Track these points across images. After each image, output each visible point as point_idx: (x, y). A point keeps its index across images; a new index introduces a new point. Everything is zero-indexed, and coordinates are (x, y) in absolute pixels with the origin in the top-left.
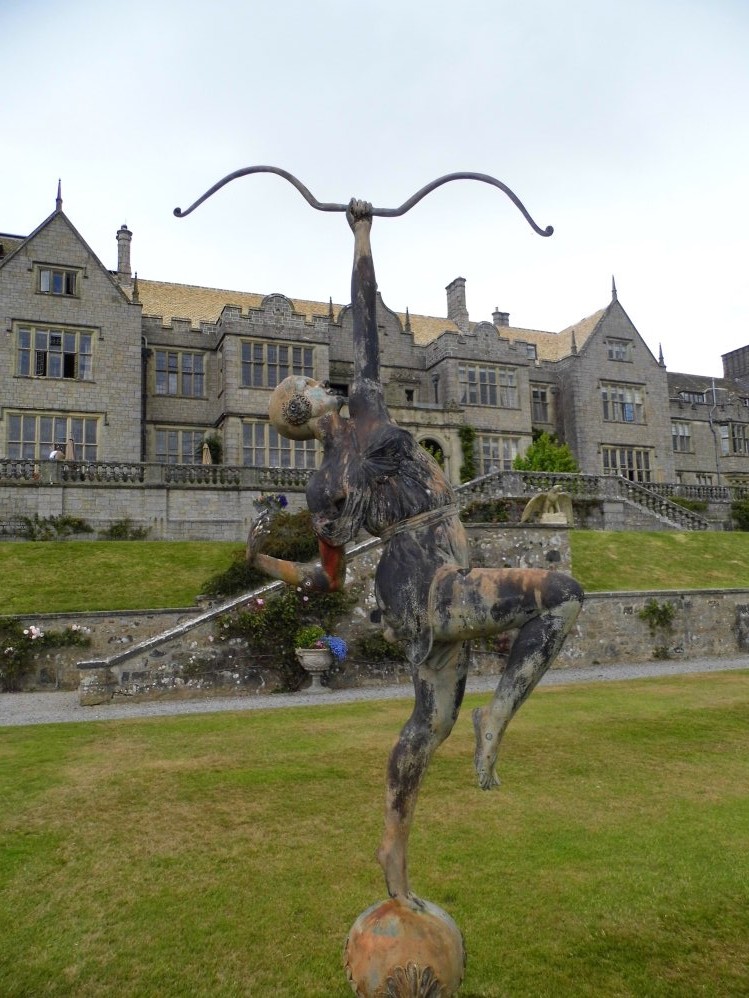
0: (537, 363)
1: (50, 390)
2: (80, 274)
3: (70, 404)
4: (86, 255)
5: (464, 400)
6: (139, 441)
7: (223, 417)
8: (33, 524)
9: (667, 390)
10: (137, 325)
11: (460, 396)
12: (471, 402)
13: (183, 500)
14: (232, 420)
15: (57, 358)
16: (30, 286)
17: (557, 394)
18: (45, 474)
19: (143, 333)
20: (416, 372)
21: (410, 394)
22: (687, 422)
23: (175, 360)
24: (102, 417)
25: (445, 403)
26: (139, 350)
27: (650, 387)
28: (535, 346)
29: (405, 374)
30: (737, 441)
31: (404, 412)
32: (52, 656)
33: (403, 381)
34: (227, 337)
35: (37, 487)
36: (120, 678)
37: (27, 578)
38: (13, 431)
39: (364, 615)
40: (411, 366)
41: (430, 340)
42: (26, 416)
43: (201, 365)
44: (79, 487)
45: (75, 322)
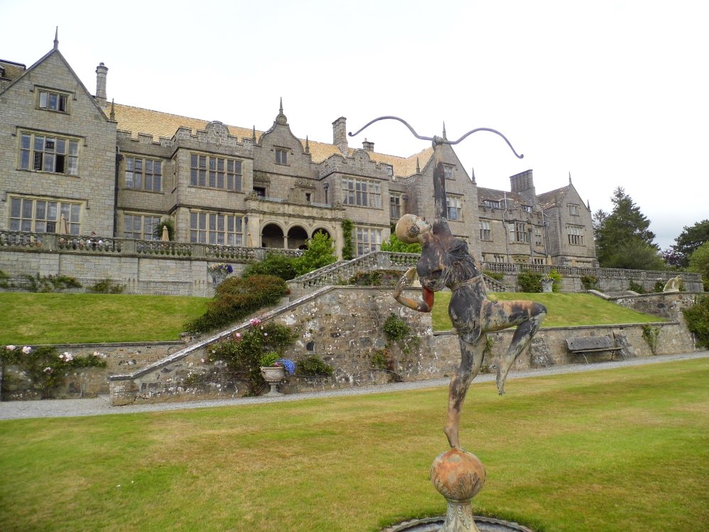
0: (394, 178)
1: (45, 181)
2: (70, 97)
3: (60, 192)
4: (75, 83)
5: (345, 202)
6: (113, 221)
7: (176, 207)
8: (35, 280)
9: (477, 199)
10: (113, 137)
11: (343, 198)
12: (350, 203)
13: (150, 266)
14: (182, 209)
15: (50, 158)
16: (31, 103)
17: (406, 199)
18: (46, 244)
19: (118, 143)
20: (312, 181)
21: (308, 195)
22: (489, 220)
23: (140, 164)
24: (85, 203)
25: (333, 204)
26: (114, 155)
27: (466, 197)
28: (392, 166)
29: (305, 182)
30: (519, 234)
31: (305, 208)
32: (78, 374)
33: (304, 187)
34: (180, 150)
35: (39, 253)
36: (140, 388)
37: (52, 319)
38: (15, 211)
39: (303, 345)
40: (309, 177)
41: (322, 160)
42: (25, 200)
43: (160, 169)
44: (71, 254)
45: (66, 132)
